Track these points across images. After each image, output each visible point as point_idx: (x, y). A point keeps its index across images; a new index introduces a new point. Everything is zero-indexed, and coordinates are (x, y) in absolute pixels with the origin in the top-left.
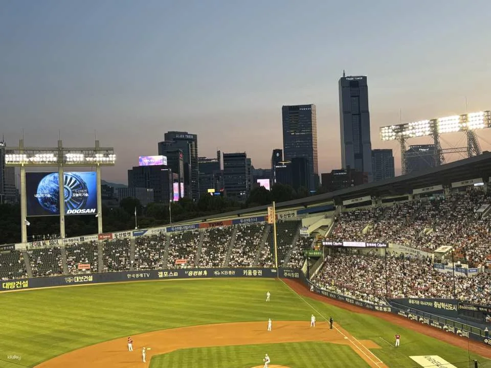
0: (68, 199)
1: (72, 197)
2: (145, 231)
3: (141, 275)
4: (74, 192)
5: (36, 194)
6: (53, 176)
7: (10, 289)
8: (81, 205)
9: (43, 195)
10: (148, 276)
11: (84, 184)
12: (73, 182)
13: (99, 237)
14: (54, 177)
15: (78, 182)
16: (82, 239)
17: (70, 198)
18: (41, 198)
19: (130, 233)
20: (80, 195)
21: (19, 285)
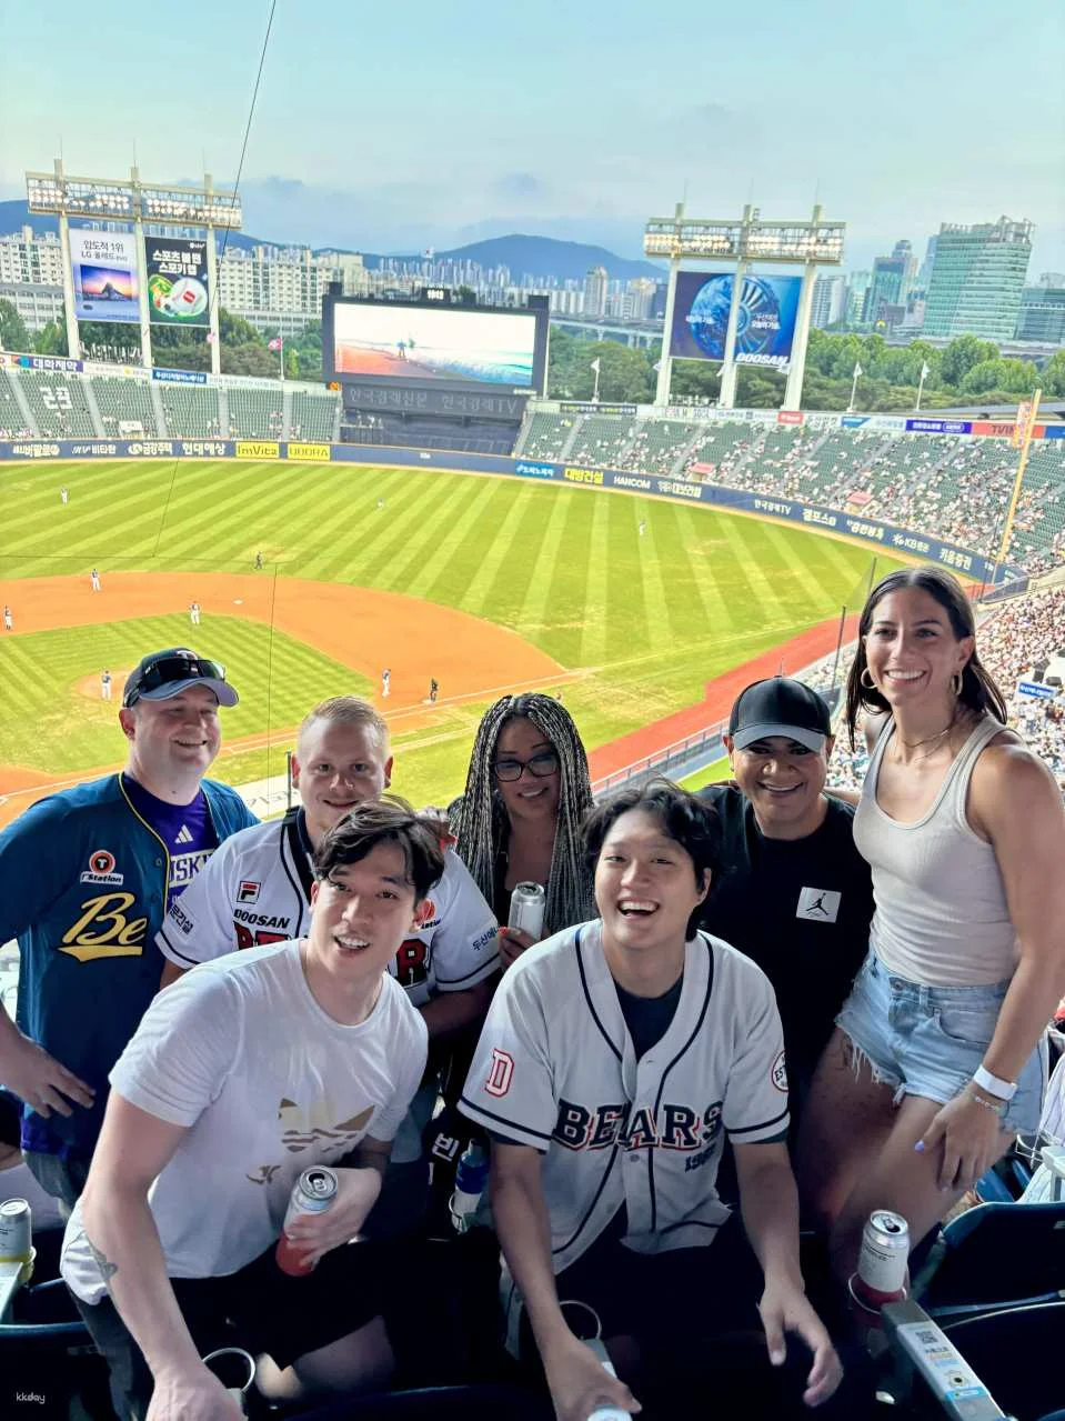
0: (743, 332)
1: (751, 330)
2: (865, 420)
3: (777, 507)
4: (755, 318)
5: (689, 313)
6: (723, 281)
7: (575, 481)
8: (763, 346)
9: (699, 320)
10: (788, 512)
11: (776, 301)
12: (755, 296)
13: (780, 416)
14: (726, 283)
15: (765, 297)
16: (750, 415)
17: (746, 329)
18: (697, 324)
19: (835, 419)
20: (765, 325)
21: (589, 478)
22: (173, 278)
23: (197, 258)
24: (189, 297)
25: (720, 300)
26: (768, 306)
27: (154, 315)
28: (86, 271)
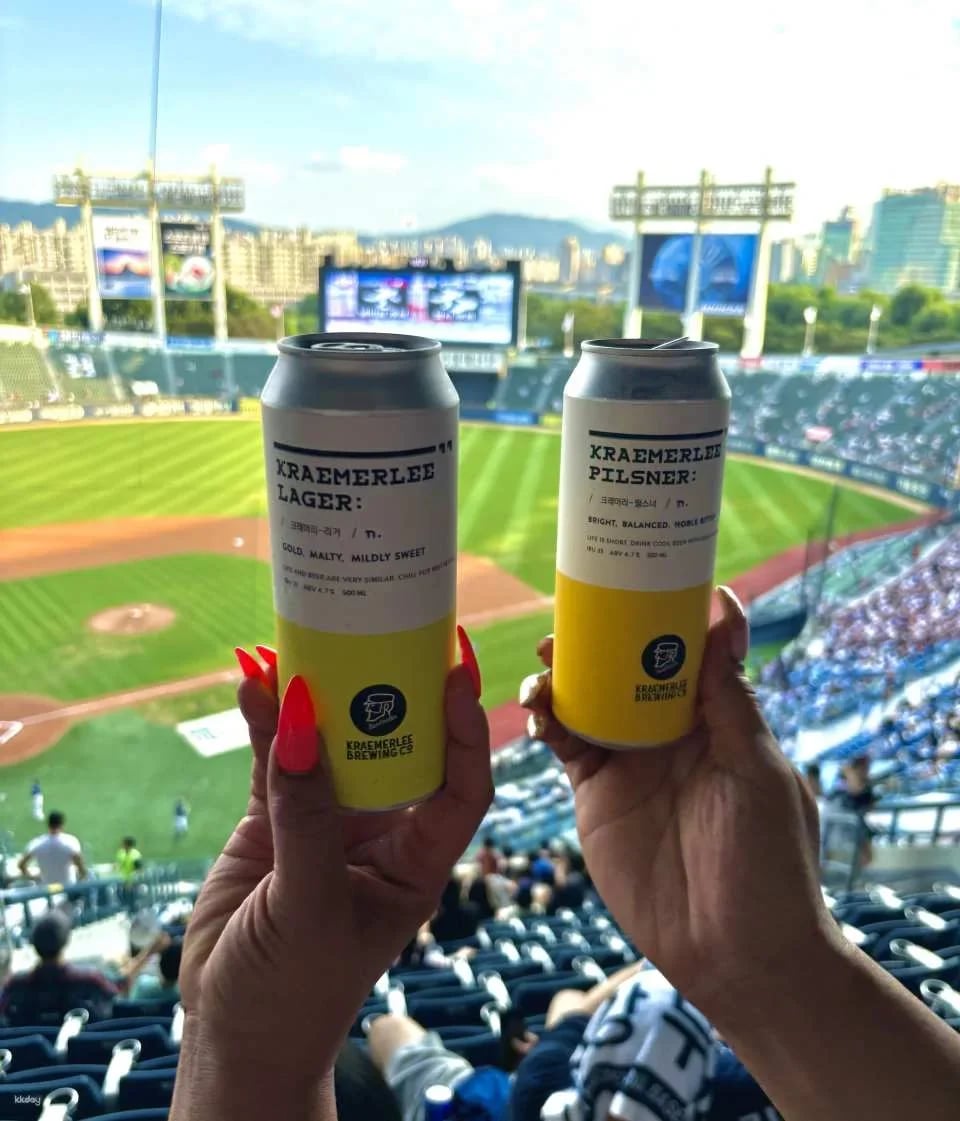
0: (704, 286)
1: (712, 283)
4: (715, 273)
5: (653, 271)
6: (682, 241)
7: (549, 427)
9: (663, 276)
10: (750, 449)
11: (734, 259)
14: (685, 243)
17: (707, 283)
18: (661, 281)
19: (792, 362)
20: (724, 278)
22: (182, 256)
23: (205, 238)
24: (198, 273)
25: (682, 258)
26: (726, 261)
27: (167, 290)
28: (107, 254)
